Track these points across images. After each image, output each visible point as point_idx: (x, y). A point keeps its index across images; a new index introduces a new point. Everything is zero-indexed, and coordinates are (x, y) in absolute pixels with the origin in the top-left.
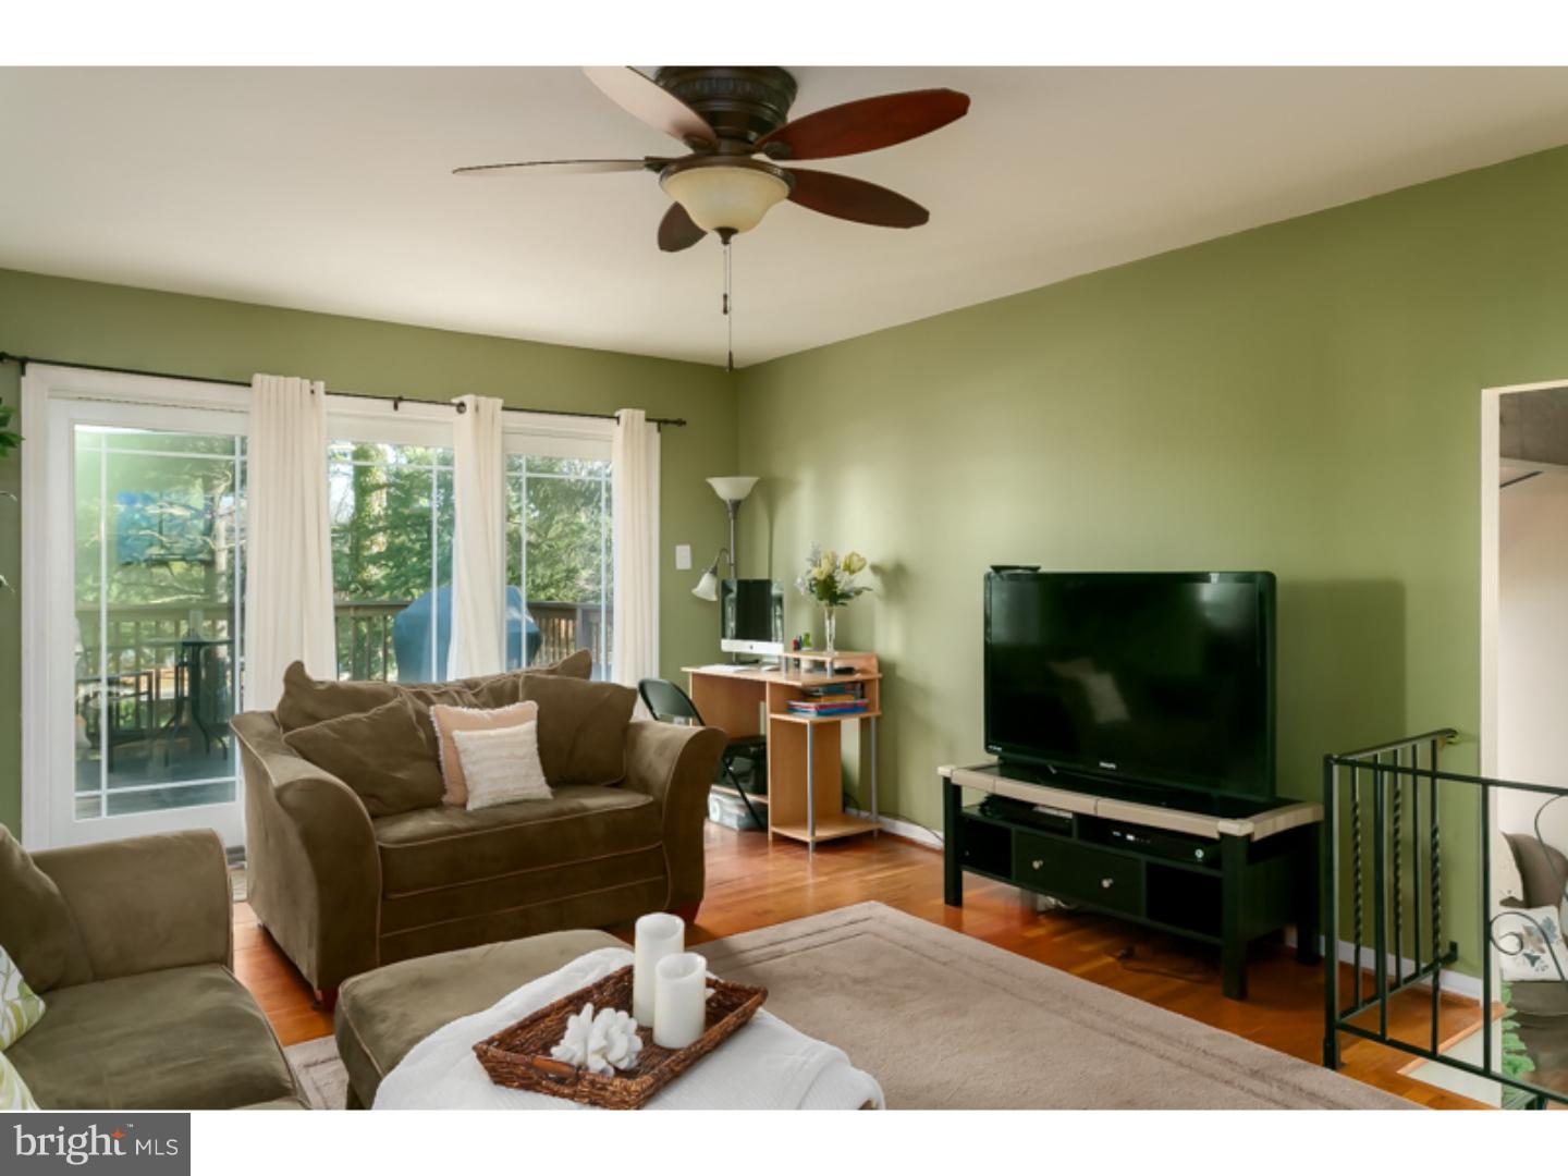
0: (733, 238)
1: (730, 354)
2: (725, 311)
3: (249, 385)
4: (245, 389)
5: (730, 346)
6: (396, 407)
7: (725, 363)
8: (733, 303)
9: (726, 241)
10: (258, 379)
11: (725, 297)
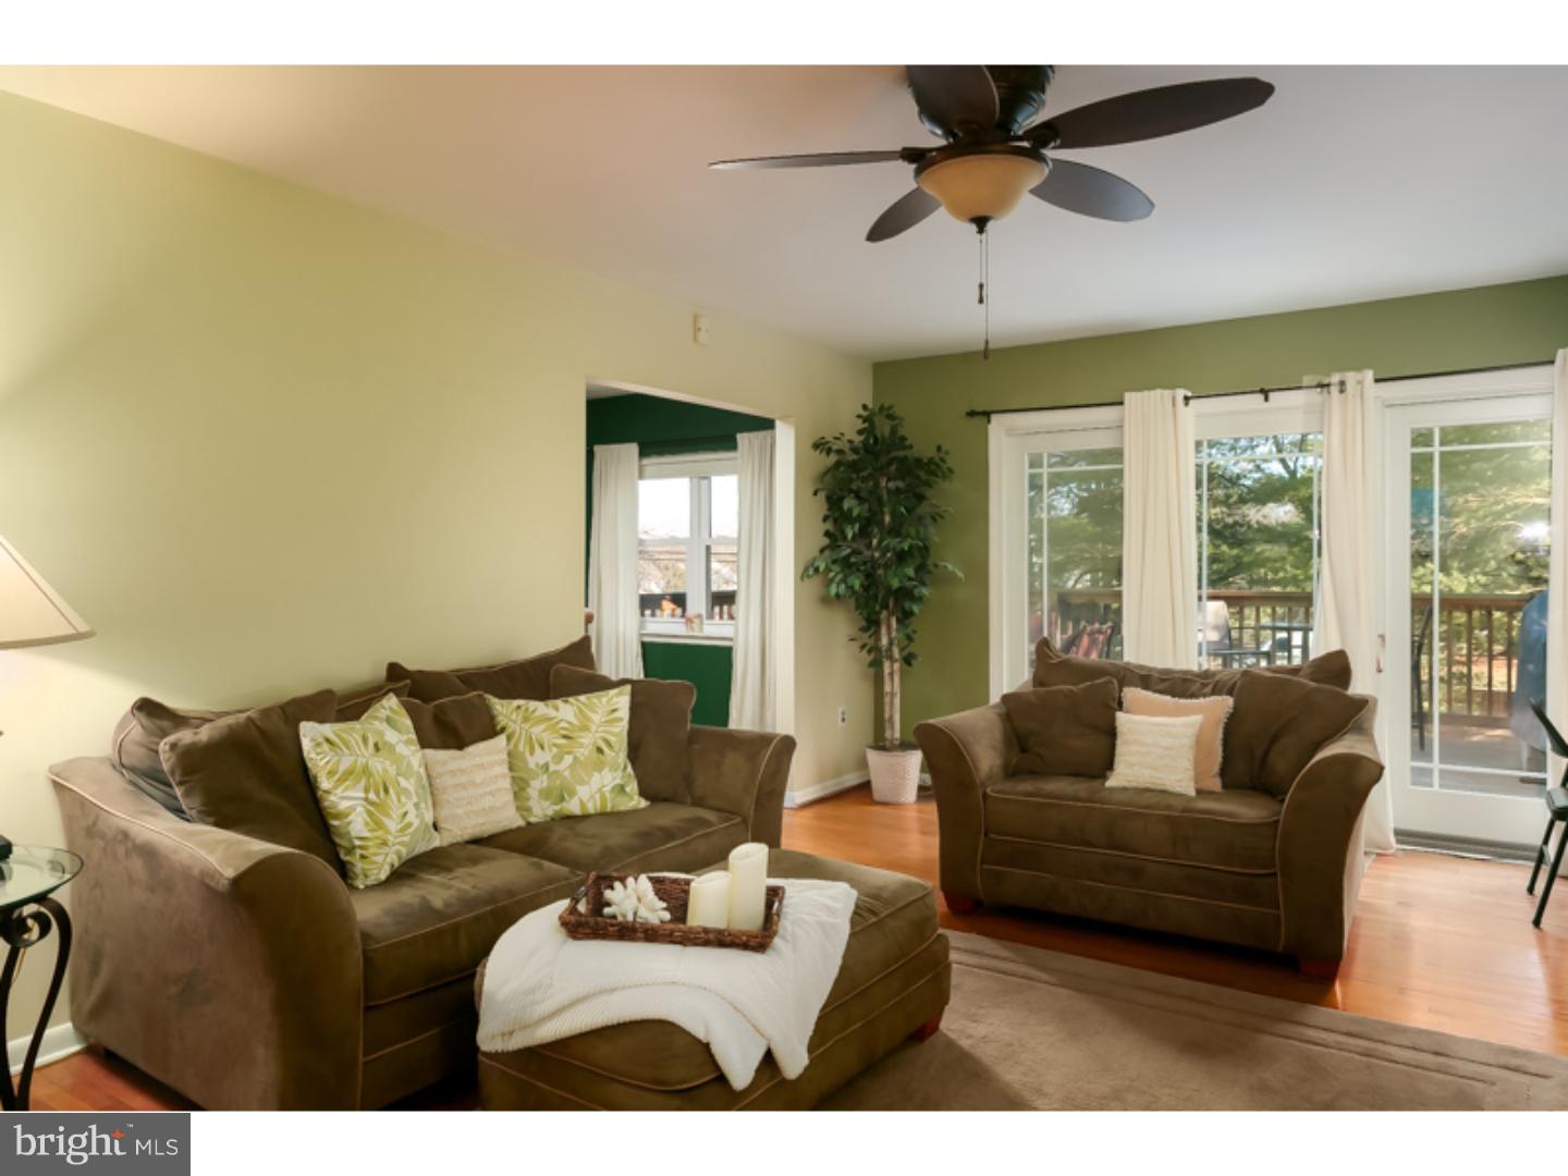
0: (990, 226)
1: (987, 342)
2: (981, 301)
3: (1121, 403)
4: (1119, 407)
5: (987, 335)
6: (1266, 399)
7: (982, 347)
8: (989, 291)
9: (981, 231)
10: (1129, 397)
11: (981, 286)
